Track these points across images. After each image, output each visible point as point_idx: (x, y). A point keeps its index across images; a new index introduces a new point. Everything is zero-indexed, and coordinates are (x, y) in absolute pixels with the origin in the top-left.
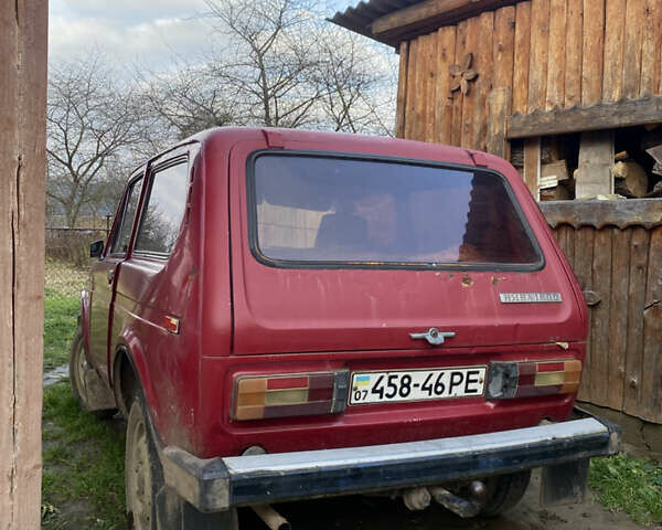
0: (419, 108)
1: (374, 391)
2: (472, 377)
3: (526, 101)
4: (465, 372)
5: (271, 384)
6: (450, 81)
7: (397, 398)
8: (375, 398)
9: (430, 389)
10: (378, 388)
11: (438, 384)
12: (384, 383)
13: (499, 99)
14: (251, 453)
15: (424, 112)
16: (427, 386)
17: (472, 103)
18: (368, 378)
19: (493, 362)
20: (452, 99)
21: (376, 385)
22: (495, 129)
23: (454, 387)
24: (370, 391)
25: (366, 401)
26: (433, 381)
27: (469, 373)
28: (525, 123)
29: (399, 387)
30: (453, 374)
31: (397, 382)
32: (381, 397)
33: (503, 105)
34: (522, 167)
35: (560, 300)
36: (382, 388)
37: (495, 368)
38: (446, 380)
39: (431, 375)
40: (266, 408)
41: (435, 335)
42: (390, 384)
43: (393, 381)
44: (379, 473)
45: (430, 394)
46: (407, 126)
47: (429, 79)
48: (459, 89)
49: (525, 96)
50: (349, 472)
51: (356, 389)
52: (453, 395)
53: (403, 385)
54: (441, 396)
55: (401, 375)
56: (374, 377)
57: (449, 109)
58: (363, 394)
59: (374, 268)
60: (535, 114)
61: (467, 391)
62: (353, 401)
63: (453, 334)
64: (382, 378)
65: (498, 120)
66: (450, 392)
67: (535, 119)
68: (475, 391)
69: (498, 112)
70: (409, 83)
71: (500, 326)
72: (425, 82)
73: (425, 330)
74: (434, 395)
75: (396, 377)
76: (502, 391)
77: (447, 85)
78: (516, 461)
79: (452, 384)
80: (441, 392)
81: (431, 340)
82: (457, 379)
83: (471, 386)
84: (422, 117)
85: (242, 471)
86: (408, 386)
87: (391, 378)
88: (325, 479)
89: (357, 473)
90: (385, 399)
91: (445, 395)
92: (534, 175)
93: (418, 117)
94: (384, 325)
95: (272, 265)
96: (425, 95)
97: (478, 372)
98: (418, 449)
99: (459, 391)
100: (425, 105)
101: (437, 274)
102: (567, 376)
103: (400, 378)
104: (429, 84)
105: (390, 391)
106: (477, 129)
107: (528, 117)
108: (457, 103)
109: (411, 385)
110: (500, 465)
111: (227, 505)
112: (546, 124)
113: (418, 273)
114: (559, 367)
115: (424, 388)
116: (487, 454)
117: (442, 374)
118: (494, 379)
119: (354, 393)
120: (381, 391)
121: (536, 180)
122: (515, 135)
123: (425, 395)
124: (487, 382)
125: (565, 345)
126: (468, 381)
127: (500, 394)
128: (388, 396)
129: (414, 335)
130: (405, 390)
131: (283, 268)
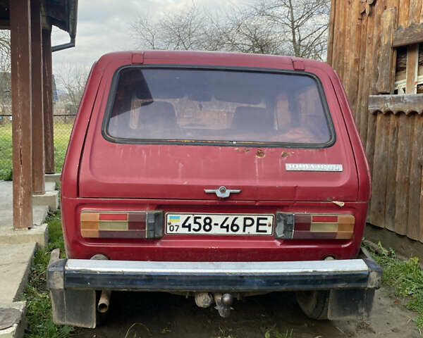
0: (341, 28)
1: (184, 226)
2: (261, 222)
3: (408, 17)
4: (255, 218)
5: (102, 217)
6: (359, 6)
7: (202, 232)
8: (186, 231)
9: (227, 227)
10: (187, 224)
11: (233, 225)
12: (191, 221)
13: (388, 17)
14: (96, 259)
15: (344, 31)
16: (225, 225)
17: (372, 21)
18: (179, 217)
19: (278, 212)
20: (361, 19)
21: (185, 223)
22: (385, 41)
23: (247, 228)
24: (181, 226)
25: (178, 232)
26: (229, 222)
27: (259, 219)
28: (404, 35)
29: (203, 224)
30: (245, 219)
31: (201, 221)
32: (190, 230)
33: (391, 21)
34: (405, 68)
35: (341, 170)
36: (190, 225)
37: (279, 217)
38: (240, 222)
39: (227, 218)
40: (100, 232)
41: (223, 191)
42: (195, 222)
43: (198, 220)
44: (165, 280)
45: (228, 231)
46: (335, 41)
47: (348, 6)
48: (365, 12)
49: (407, 13)
50: (144, 277)
51: (170, 224)
52: (246, 233)
53: (206, 224)
54: (237, 233)
55: (204, 217)
56: (183, 217)
57: (359, 27)
58: (176, 228)
59: (187, 144)
60: (412, 27)
61: (258, 231)
62: (169, 232)
63: (239, 191)
64: (189, 218)
65: (387, 33)
66: (244, 231)
67: (411, 31)
68: (266, 231)
69: (387, 27)
70: (337, 10)
71: (280, 187)
72: (345, 8)
73: (216, 187)
74: (230, 232)
75: (200, 218)
76: (284, 233)
77: (358, 9)
78: (278, 283)
79: (245, 226)
80: (237, 231)
81: (219, 194)
82: (249, 222)
83: (261, 228)
84: (343, 34)
85: (73, 268)
86: (209, 224)
87: (195, 218)
88: (127, 280)
89: (150, 278)
90: (192, 232)
91: (240, 232)
92: (413, 74)
93: (340, 35)
94: (186, 183)
95: (114, 142)
96: (345, 17)
97: (266, 219)
98: (200, 267)
99: (252, 230)
100: (345, 26)
101: (237, 149)
102: (341, 226)
103: (203, 219)
104: (348, 9)
105: (197, 227)
106: (375, 40)
107: (406, 29)
108: (364, 22)
109: (212, 224)
110: (263, 285)
111: (62, 287)
112: (418, 34)
113: (220, 148)
114: (334, 219)
115: (222, 227)
116: (252, 277)
117: (236, 218)
118: (278, 224)
119: (168, 226)
120: (189, 227)
121: (414, 78)
122: (397, 44)
123: (224, 231)
124: (274, 226)
125: (341, 204)
126: (258, 224)
127: (283, 235)
128: (194, 230)
129: (207, 191)
130: (207, 227)
131: (119, 143)
